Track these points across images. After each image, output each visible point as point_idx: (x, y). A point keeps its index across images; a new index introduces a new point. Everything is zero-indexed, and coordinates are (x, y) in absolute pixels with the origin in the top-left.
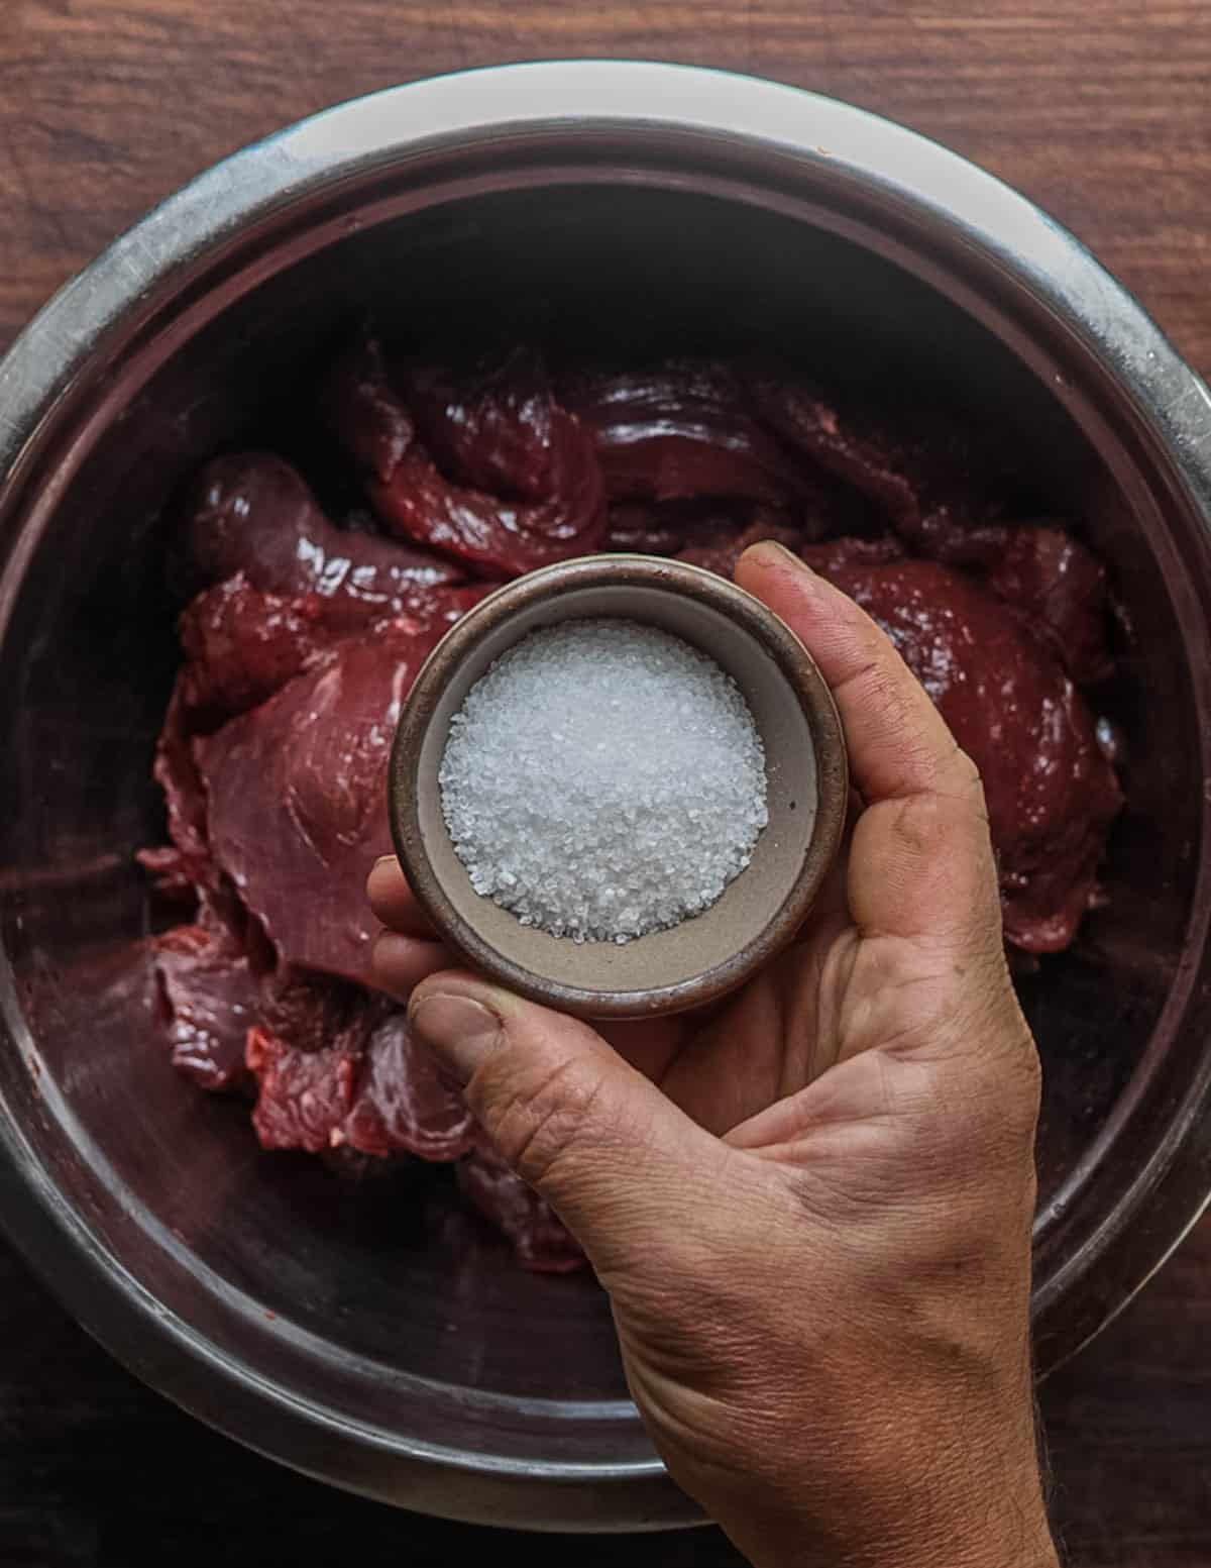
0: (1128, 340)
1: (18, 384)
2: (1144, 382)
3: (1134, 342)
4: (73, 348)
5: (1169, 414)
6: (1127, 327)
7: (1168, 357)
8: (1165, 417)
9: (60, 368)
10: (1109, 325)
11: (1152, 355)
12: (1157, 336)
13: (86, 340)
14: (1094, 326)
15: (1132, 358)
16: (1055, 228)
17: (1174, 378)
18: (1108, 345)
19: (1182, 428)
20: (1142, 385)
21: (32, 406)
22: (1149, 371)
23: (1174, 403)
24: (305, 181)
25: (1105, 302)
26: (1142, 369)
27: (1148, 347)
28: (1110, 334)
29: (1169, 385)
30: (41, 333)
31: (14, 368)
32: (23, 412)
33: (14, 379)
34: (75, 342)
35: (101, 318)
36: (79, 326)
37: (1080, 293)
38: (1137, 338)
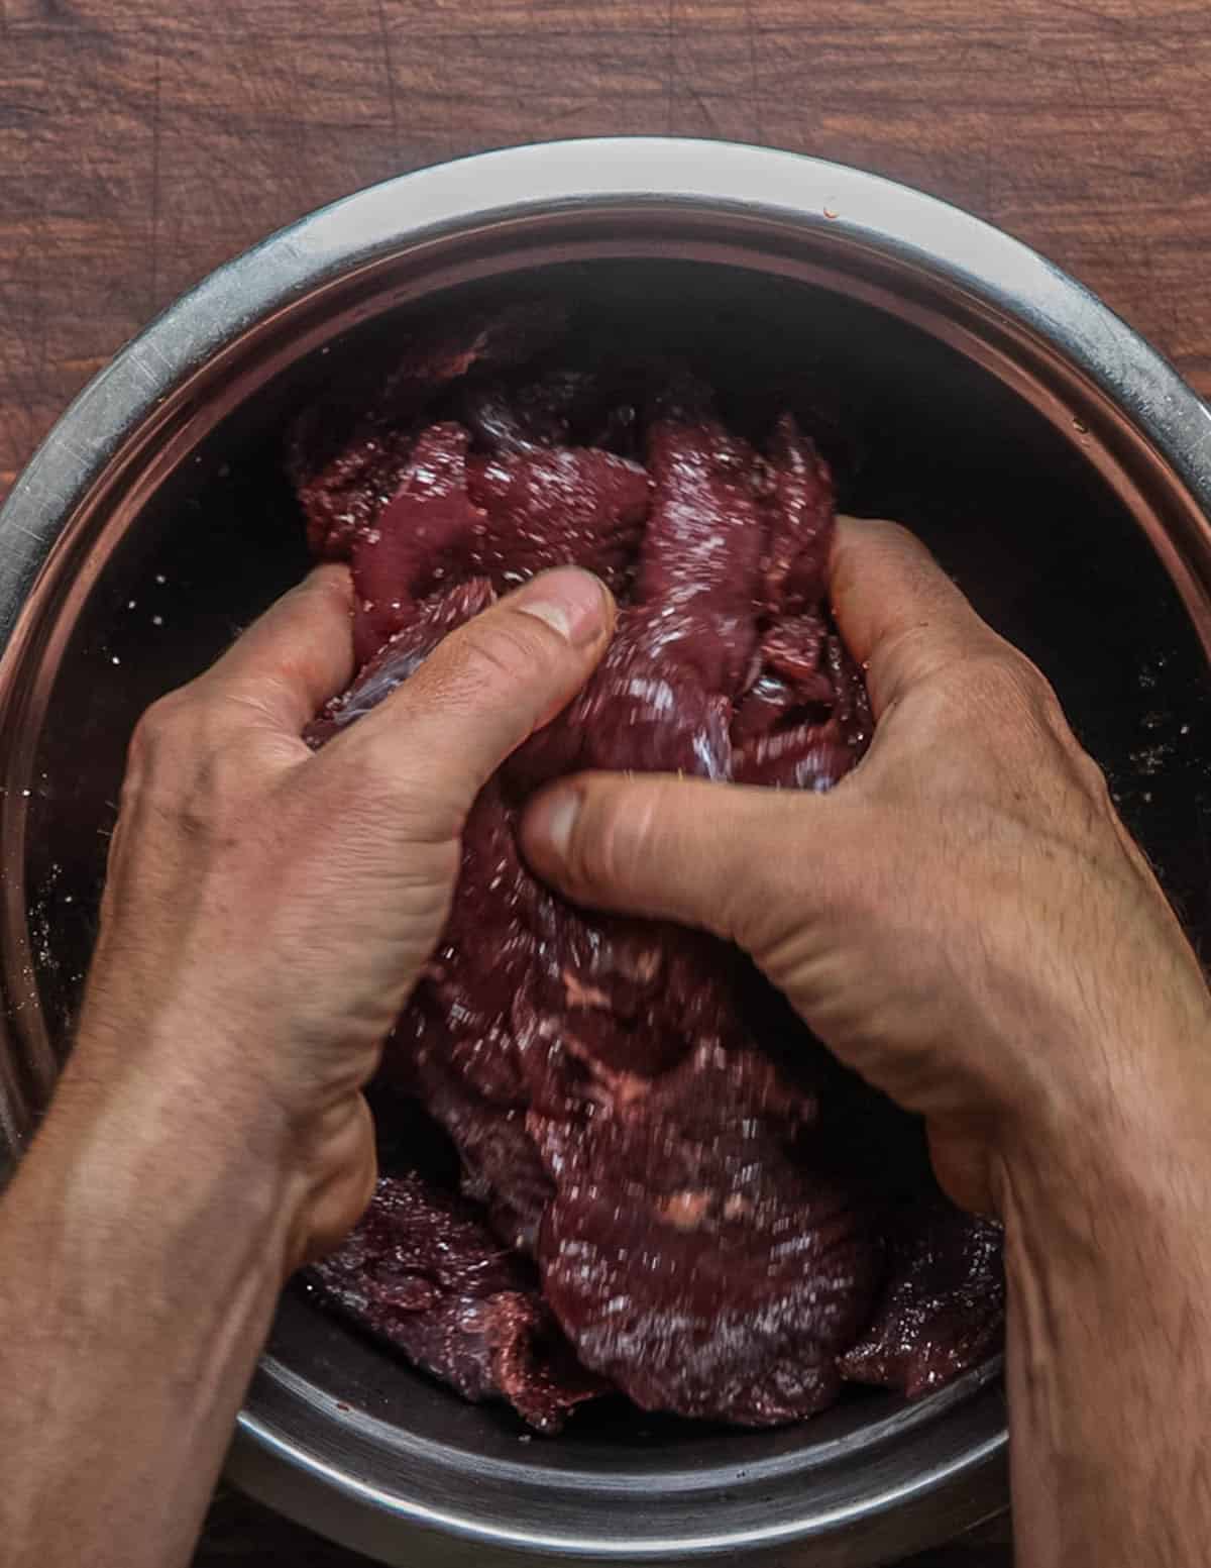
0: (1145, 386)
1: (40, 495)
2: (1164, 426)
3: (1151, 387)
4: (92, 456)
5: (1191, 457)
6: (1142, 372)
7: (1185, 399)
8: (1187, 461)
9: (81, 477)
10: (1125, 373)
11: (1169, 399)
12: (1174, 380)
13: (104, 446)
14: (1110, 373)
15: (1149, 403)
16: (1066, 279)
17: (1192, 420)
18: (1126, 392)
19: (1204, 469)
20: (1162, 430)
21: (55, 517)
22: (1169, 414)
23: (1194, 446)
24: (314, 276)
25: (1120, 349)
26: (1161, 414)
27: (1165, 391)
28: (1127, 381)
29: (1188, 428)
30: (59, 443)
31: (34, 480)
32: (47, 523)
33: (35, 490)
34: (94, 450)
35: (118, 423)
36: (96, 434)
37: (1094, 342)
38: (1153, 382)
